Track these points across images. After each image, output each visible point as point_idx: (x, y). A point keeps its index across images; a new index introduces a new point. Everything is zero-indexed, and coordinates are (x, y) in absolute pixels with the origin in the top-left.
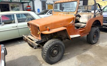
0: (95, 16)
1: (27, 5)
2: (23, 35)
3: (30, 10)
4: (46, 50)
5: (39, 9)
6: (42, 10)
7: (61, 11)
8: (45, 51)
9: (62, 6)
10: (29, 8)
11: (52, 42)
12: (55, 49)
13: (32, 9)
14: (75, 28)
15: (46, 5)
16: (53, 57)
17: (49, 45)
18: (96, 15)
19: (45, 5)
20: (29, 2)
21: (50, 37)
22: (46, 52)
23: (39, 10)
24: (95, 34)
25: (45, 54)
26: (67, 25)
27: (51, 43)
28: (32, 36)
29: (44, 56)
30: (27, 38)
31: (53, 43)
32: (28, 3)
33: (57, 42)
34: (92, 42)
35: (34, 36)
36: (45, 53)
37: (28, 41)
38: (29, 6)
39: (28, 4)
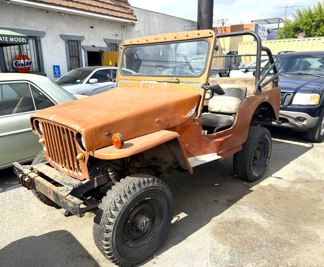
0: (259, 88)
1: (17, 52)
2: (17, 165)
3: (26, 71)
4: (111, 220)
5: (58, 67)
6: (70, 69)
7: (134, 73)
8: (109, 224)
9: (136, 57)
10: (22, 61)
11: (134, 188)
12: (142, 210)
13: (34, 66)
14: (203, 131)
15: (83, 51)
16: (135, 240)
17: (124, 199)
18: (261, 85)
19: (79, 52)
20: (23, 44)
21: (119, 169)
22: (111, 227)
23: (56, 68)
24: (258, 149)
25: (111, 233)
26: (178, 122)
27: (130, 192)
28: (49, 164)
29: (106, 240)
30: (32, 175)
31: (138, 190)
32: (19, 44)
33: (151, 185)
34: (251, 173)
35: (60, 167)
36: (108, 231)
37: (39, 188)
38: (22, 56)
39: (20, 49)
